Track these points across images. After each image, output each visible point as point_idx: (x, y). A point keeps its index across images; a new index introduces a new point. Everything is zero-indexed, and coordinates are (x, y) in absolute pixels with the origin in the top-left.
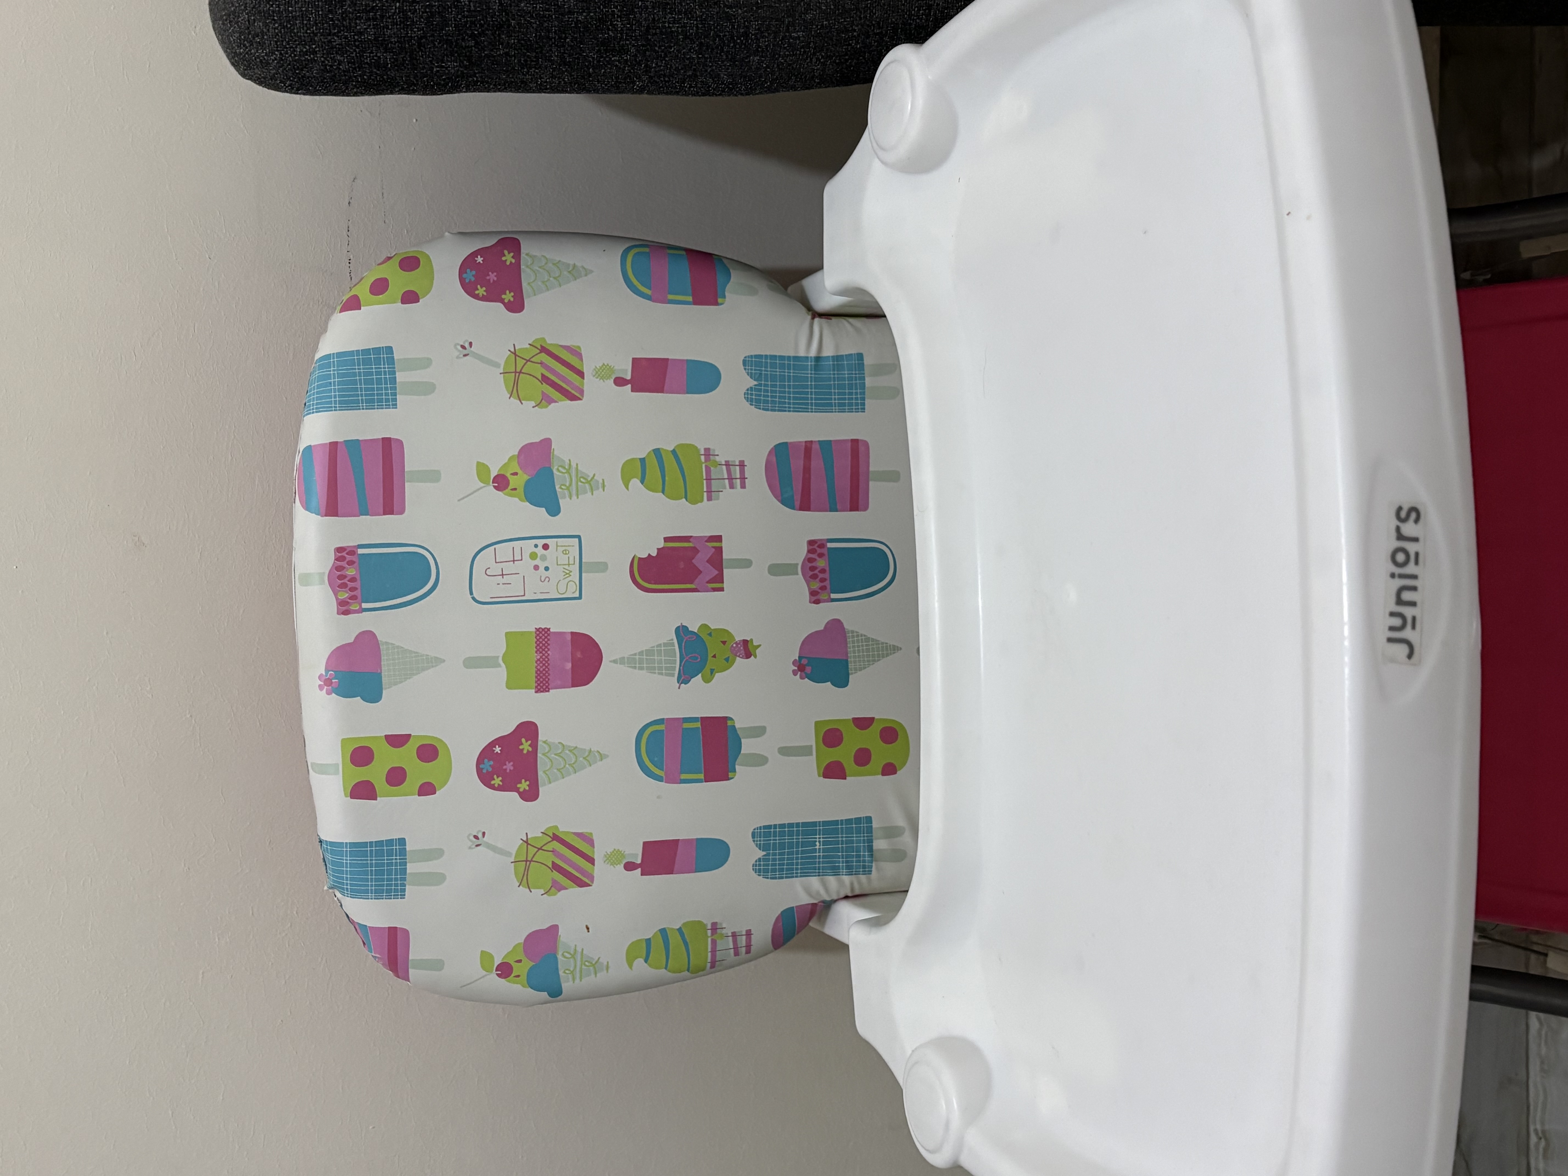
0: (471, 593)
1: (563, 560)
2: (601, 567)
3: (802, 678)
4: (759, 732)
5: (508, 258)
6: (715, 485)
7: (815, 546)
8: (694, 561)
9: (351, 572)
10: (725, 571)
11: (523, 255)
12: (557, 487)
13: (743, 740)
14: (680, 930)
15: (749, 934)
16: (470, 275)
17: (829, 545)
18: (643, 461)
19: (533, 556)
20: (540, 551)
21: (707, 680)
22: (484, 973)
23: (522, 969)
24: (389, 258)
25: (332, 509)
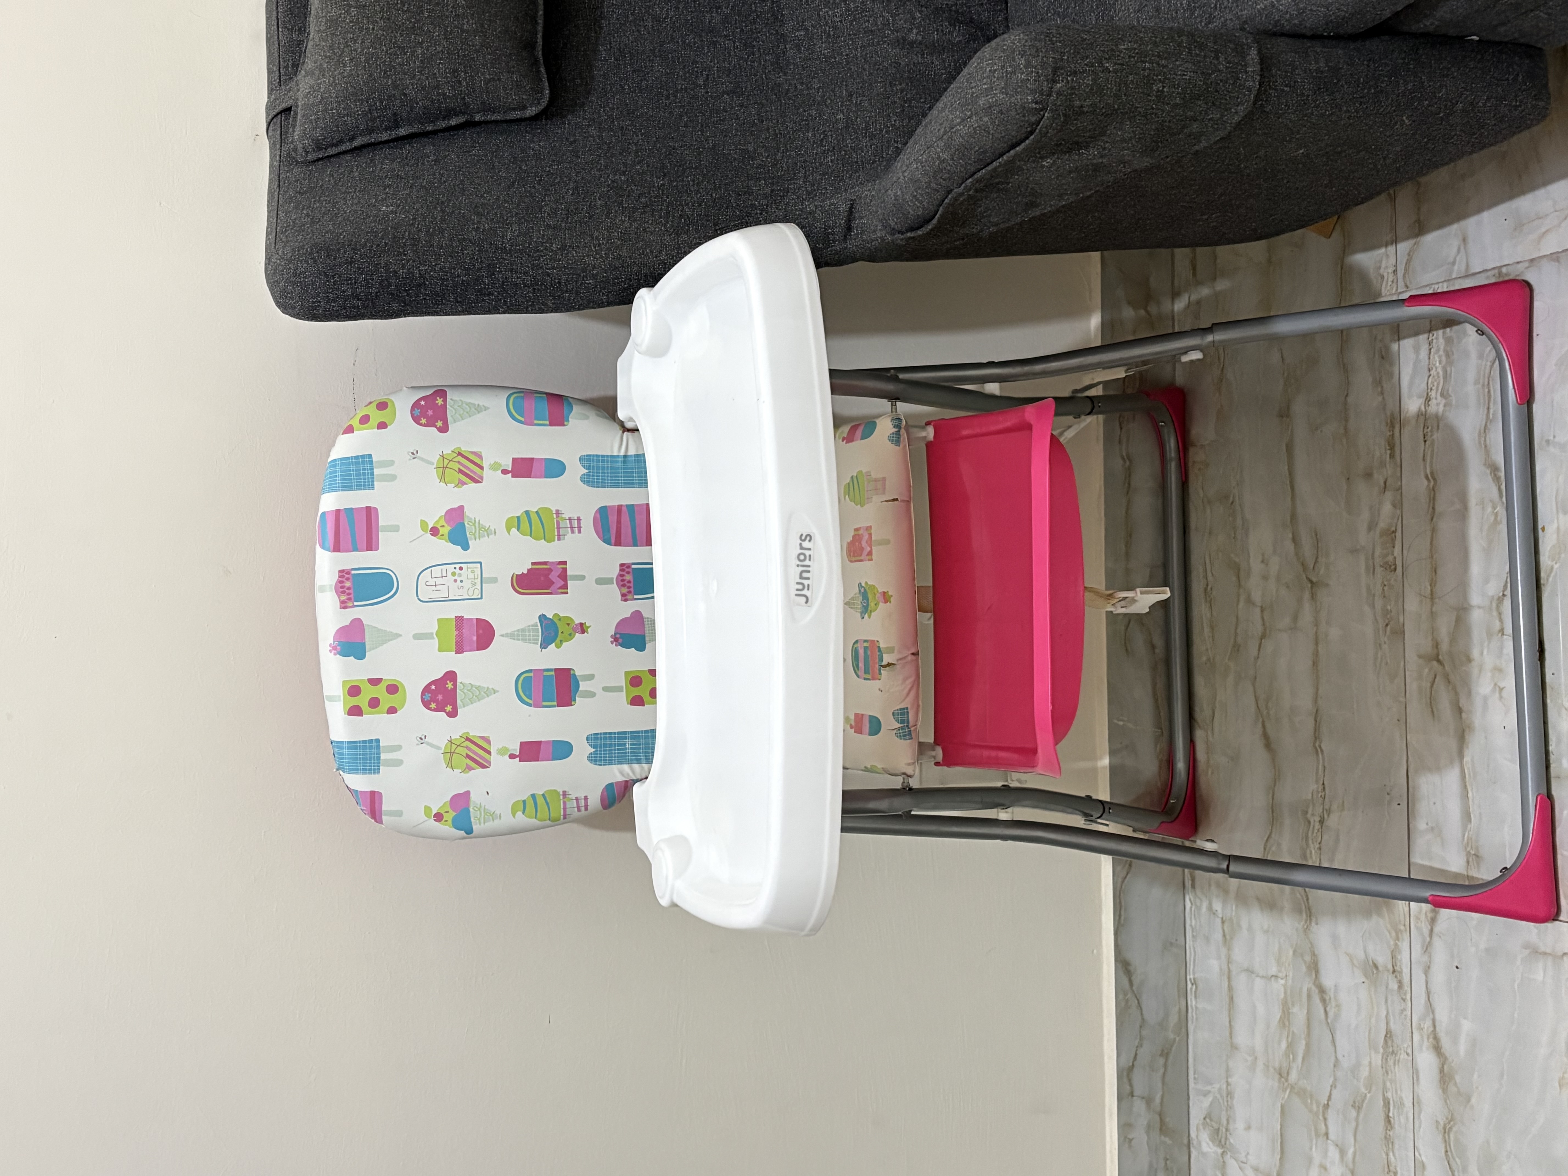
0: (417, 596)
1: (471, 576)
2: (494, 580)
3: (616, 645)
4: (591, 677)
5: (440, 401)
6: (562, 532)
7: (624, 567)
8: (550, 576)
9: (348, 584)
10: (569, 582)
11: (448, 400)
12: (468, 533)
13: (580, 683)
14: (543, 795)
15: (586, 798)
16: (417, 412)
17: (633, 566)
18: (518, 518)
19: (454, 574)
20: (457, 571)
21: (558, 647)
22: (426, 818)
23: (449, 816)
24: (371, 403)
25: (337, 548)
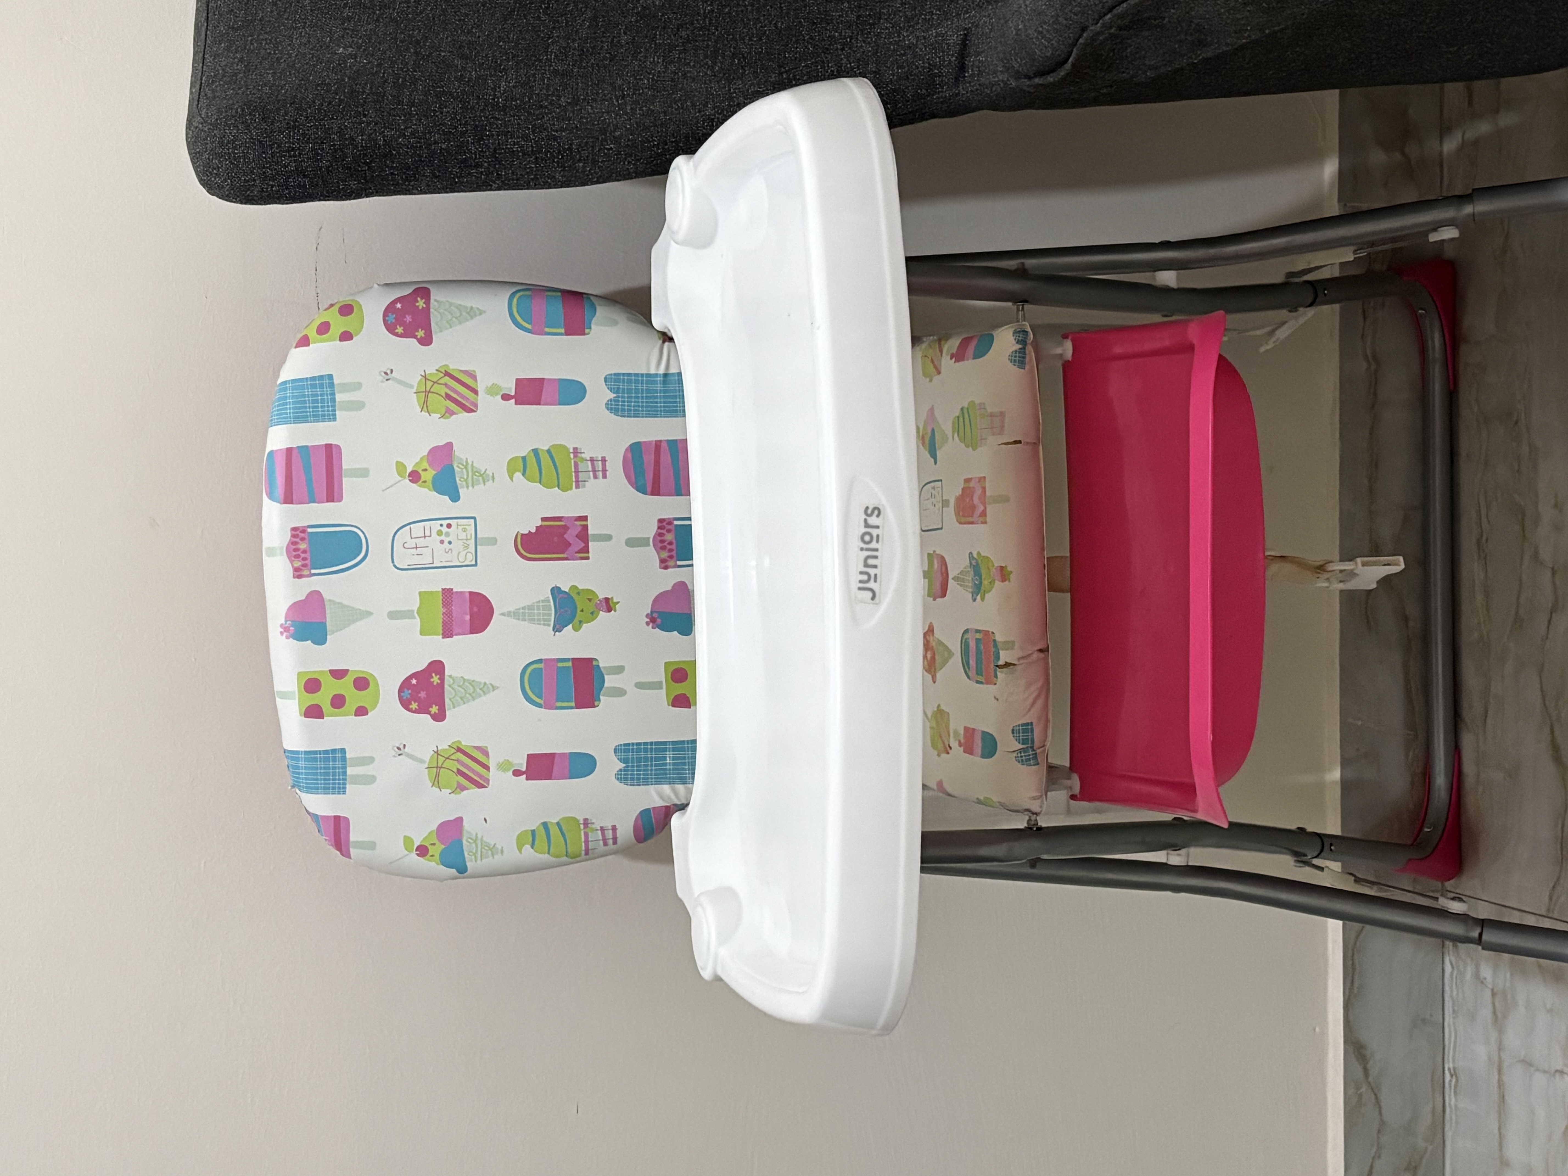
0: (393, 562)
1: (463, 536)
2: (493, 541)
3: (653, 628)
4: (620, 670)
5: (421, 304)
6: (582, 476)
7: (664, 524)
8: (566, 536)
9: (303, 546)
10: (590, 544)
11: (432, 301)
12: (457, 479)
13: (606, 677)
14: (558, 824)
15: (614, 828)
16: (391, 318)
17: (676, 523)
18: (524, 458)
19: (440, 533)
20: (444, 529)
21: (576, 629)
22: (407, 852)
23: (436, 850)
24: (332, 305)
25: (288, 499)
